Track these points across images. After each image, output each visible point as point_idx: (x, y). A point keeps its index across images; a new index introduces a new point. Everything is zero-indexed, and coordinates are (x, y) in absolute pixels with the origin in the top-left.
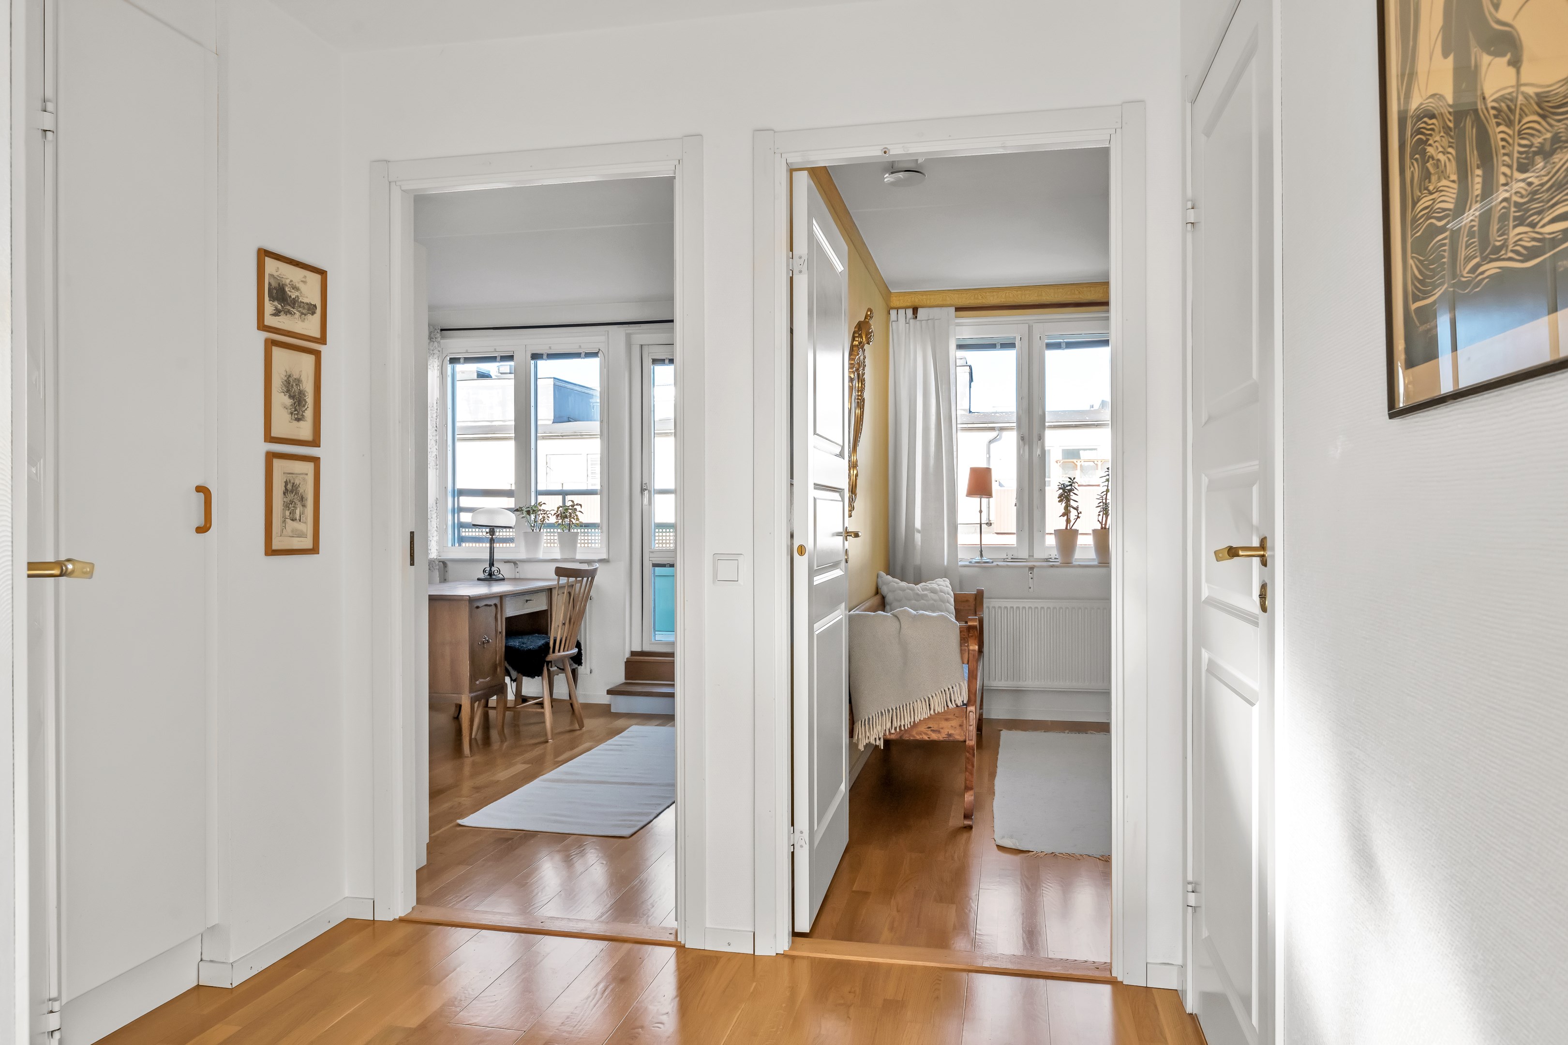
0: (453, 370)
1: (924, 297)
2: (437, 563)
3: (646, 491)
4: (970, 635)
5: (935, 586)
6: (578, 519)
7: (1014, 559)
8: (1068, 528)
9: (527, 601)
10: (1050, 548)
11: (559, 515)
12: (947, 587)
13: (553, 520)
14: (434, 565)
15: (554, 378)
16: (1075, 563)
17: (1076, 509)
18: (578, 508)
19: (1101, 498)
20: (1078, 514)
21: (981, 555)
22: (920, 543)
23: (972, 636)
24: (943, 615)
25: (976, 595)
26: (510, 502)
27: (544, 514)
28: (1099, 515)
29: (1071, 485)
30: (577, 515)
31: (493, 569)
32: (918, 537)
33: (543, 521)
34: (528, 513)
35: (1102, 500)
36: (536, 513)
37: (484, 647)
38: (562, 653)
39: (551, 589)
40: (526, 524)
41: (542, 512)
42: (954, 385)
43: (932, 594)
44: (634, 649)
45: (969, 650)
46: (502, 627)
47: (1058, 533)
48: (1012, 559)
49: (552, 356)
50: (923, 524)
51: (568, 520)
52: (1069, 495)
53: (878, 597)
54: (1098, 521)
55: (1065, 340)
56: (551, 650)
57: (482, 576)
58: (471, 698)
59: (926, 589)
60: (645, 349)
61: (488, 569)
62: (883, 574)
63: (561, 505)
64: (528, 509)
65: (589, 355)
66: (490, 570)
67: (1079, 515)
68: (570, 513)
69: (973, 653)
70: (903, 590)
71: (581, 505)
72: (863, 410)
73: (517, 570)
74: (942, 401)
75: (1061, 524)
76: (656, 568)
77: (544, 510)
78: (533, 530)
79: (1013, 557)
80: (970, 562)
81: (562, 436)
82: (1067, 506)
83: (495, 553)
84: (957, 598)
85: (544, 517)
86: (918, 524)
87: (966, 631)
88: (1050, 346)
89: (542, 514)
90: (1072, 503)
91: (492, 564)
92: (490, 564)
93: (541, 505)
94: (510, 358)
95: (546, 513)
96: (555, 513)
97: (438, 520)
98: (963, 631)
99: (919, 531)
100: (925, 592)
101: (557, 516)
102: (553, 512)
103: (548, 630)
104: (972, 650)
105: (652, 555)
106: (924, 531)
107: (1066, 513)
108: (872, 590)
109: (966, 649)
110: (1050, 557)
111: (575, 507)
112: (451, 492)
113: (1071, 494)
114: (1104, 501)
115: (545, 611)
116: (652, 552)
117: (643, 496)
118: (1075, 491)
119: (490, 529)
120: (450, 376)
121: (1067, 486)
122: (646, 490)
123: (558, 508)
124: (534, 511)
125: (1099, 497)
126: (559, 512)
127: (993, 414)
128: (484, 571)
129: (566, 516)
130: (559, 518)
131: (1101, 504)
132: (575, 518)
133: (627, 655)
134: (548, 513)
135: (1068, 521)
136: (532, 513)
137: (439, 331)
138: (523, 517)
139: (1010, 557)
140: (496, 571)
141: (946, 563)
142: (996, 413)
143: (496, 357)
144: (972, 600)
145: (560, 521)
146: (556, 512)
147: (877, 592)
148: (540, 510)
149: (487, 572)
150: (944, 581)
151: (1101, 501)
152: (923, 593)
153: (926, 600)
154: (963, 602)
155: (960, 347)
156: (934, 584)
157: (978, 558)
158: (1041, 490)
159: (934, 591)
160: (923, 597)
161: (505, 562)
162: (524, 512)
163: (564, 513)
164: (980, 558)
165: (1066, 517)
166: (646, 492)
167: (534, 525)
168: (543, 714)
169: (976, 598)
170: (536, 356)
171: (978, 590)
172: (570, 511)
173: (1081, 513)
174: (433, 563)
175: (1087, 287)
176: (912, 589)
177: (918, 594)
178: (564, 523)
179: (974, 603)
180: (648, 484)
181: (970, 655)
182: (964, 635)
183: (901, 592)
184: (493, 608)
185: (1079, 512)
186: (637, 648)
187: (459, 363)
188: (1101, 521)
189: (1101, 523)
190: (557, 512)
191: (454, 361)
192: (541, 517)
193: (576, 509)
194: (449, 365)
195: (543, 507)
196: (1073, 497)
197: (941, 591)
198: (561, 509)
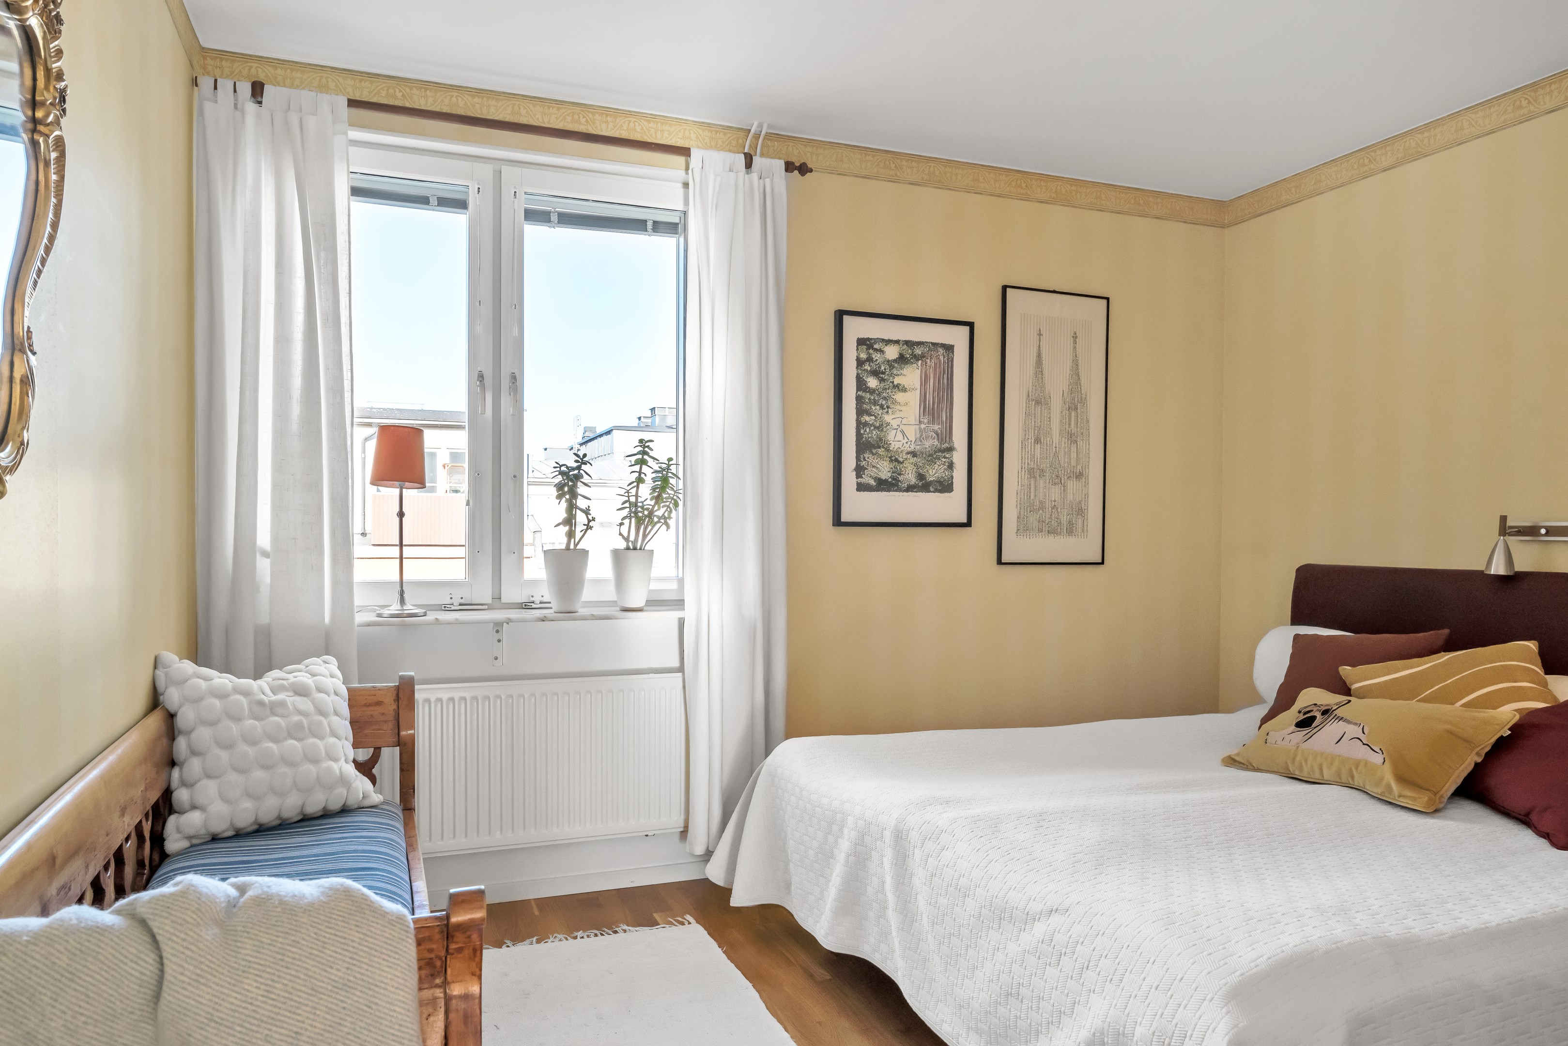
1: (279, 71)
4: (453, 946)
5: (303, 678)
7: (466, 606)
8: (572, 547)
10: (534, 583)
12: (332, 676)
16: (582, 611)
17: (587, 512)
19: (626, 494)
20: (589, 521)
21: (402, 601)
22: (268, 580)
23: (460, 950)
24: (347, 892)
25: (398, 689)
28: (621, 524)
29: (579, 468)
32: (264, 566)
35: (628, 497)
42: (346, 256)
43: (298, 699)
45: (448, 999)
47: (550, 555)
48: (460, 605)
50: (275, 539)
52: (575, 486)
53: (155, 721)
54: (620, 534)
55: (557, 209)
59: (283, 688)
62: (170, 657)
67: (591, 524)
69: (462, 1005)
70: (221, 695)
72: (62, 178)
74: (320, 284)
75: (558, 539)
79: (462, 601)
80: (379, 615)
82: (572, 507)
84: (355, 699)
86: (264, 538)
87: (438, 936)
88: (532, 216)
90: (581, 503)
98: (430, 939)
99: (265, 554)
100: (281, 696)
104: (460, 997)
106: (277, 553)
107: (569, 521)
108: (140, 699)
109: (435, 999)
110: (532, 599)
113: (579, 484)
114: (633, 499)
118: (586, 479)
121: (573, 469)
125: (622, 492)
127: (368, 409)
131: (627, 505)
135: (571, 534)
139: (457, 601)
141: (327, 620)
142: (372, 408)
144: (389, 700)
147: (155, 702)
150: (325, 662)
151: (627, 499)
152: (274, 698)
153: (282, 716)
154: (370, 705)
155: (357, 192)
156: (299, 675)
157: (395, 608)
158: (515, 476)
159: (301, 691)
160: (274, 708)
164: (399, 607)
165: (567, 528)
169: (398, 695)
171: (401, 677)
173: (594, 519)
175: (601, 114)
176: (246, 693)
177: (261, 703)
179: (394, 707)
181: (452, 1016)
182: (430, 951)
183: (217, 703)
185: (590, 517)
188: (626, 535)
189: (627, 539)
196: (581, 489)
197: (320, 690)
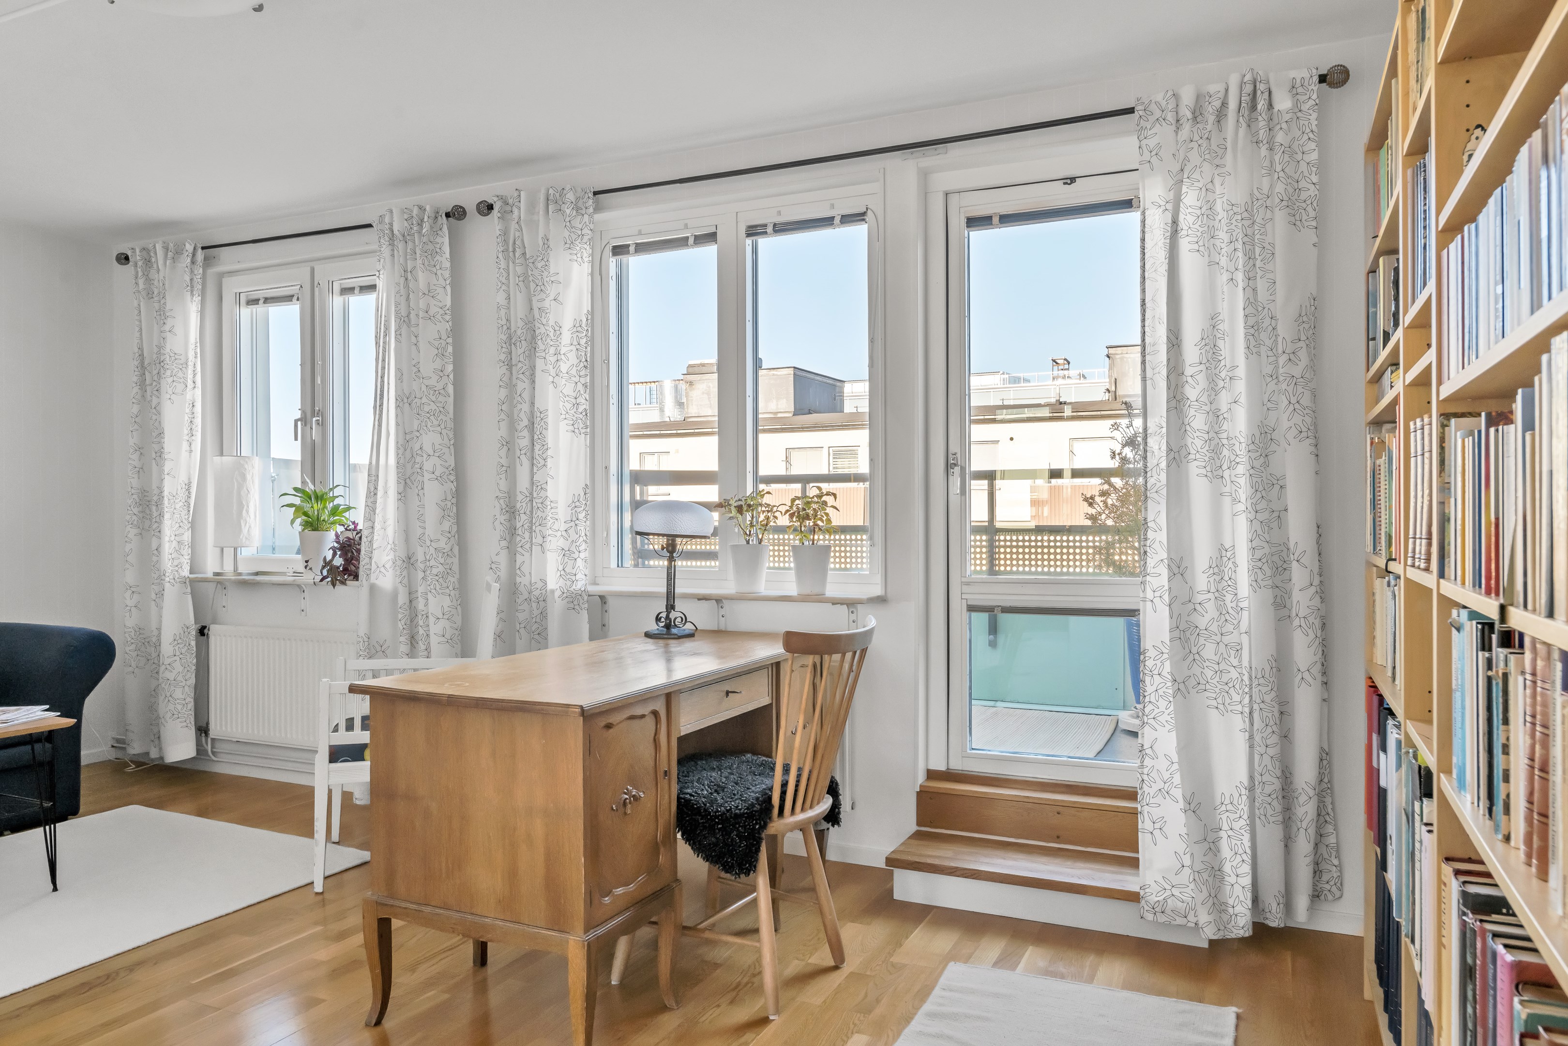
0: (620, 267)
2: (586, 598)
3: (956, 468)
6: (829, 521)
9: (728, 693)
11: (794, 513)
13: (784, 521)
14: (581, 601)
15: (794, 368)
18: (829, 500)
26: (710, 493)
27: (768, 511)
30: (827, 514)
31: (673, 615)
33: (767, 525)
34: (740, 509)
36: (753, 510)
37: (625, 814)
38: (800, 817)
39: (778, 664)
40: (736, 530)
41: (763, 509)
44: (932, 767)
46: (669, 757)
49: (781, 228)
51: (811, 524)
56: (776, 811)
57: (653, 627)
58: (589, 945)
60: (954, 200)
61: (664, 615)
63: (800, 495)
64: (740, 503)
65: (848, 219)
66: (667, 617)
68: (814, 510)
71: (835, 495)
73: (722, 612)
76: (974, 614)
77: (769, 505)
78: (748, 542)
81: (802, 428)
83: (676, 580)
85: (768, 518)
89: (764, 512)
91: (670, 607)
92: (667, 606)
93: (762, 496)
94: (711, 237)
95: (771, 511)
96: (787, 511)
97: (588, 522)
101: (792, 516)
102: (783, 509)
103: (772, 746)
105: (966, 589)
111: (824, 498)
112: (616, 475)
115: (767, 708)
116: (968, 584)
117: (950, 478)
119: (668, 540)
120: (614, 278)
122: (955, 465)
123: (793, 501)
124: (749, 506)
126: (795, 508)
128: (658, 619)
129: (808, 515)
130: (794, 520)
132: (825, 518)
133: (921, 778)
134: (775, 509)
136: (747, 511)
137: (591, 195)
138: (731, 518)
140: (679, 620)
143: (687, 238)
145: (797, 524)
146: (788, 508)
148: (761, 505)
149: (663, 620)
161: (699, 599)
162: (733, 509)
163: (804, 509)
166: (957, 470)
167: (750, 531)
168: (759, 951)
170: (754, 231)
172: (815, 506)
174: (579, 597)
178: (803, 529)
180: (959, 455)
184: (650, 721)
186: (939, 765)
187: (628, 253)
190: (791, 507)
191: (619, 250)
192: (762, 517)
193: (825, 503)
194: (611, 259)
195: (767, 499)
198: (797, 502)
